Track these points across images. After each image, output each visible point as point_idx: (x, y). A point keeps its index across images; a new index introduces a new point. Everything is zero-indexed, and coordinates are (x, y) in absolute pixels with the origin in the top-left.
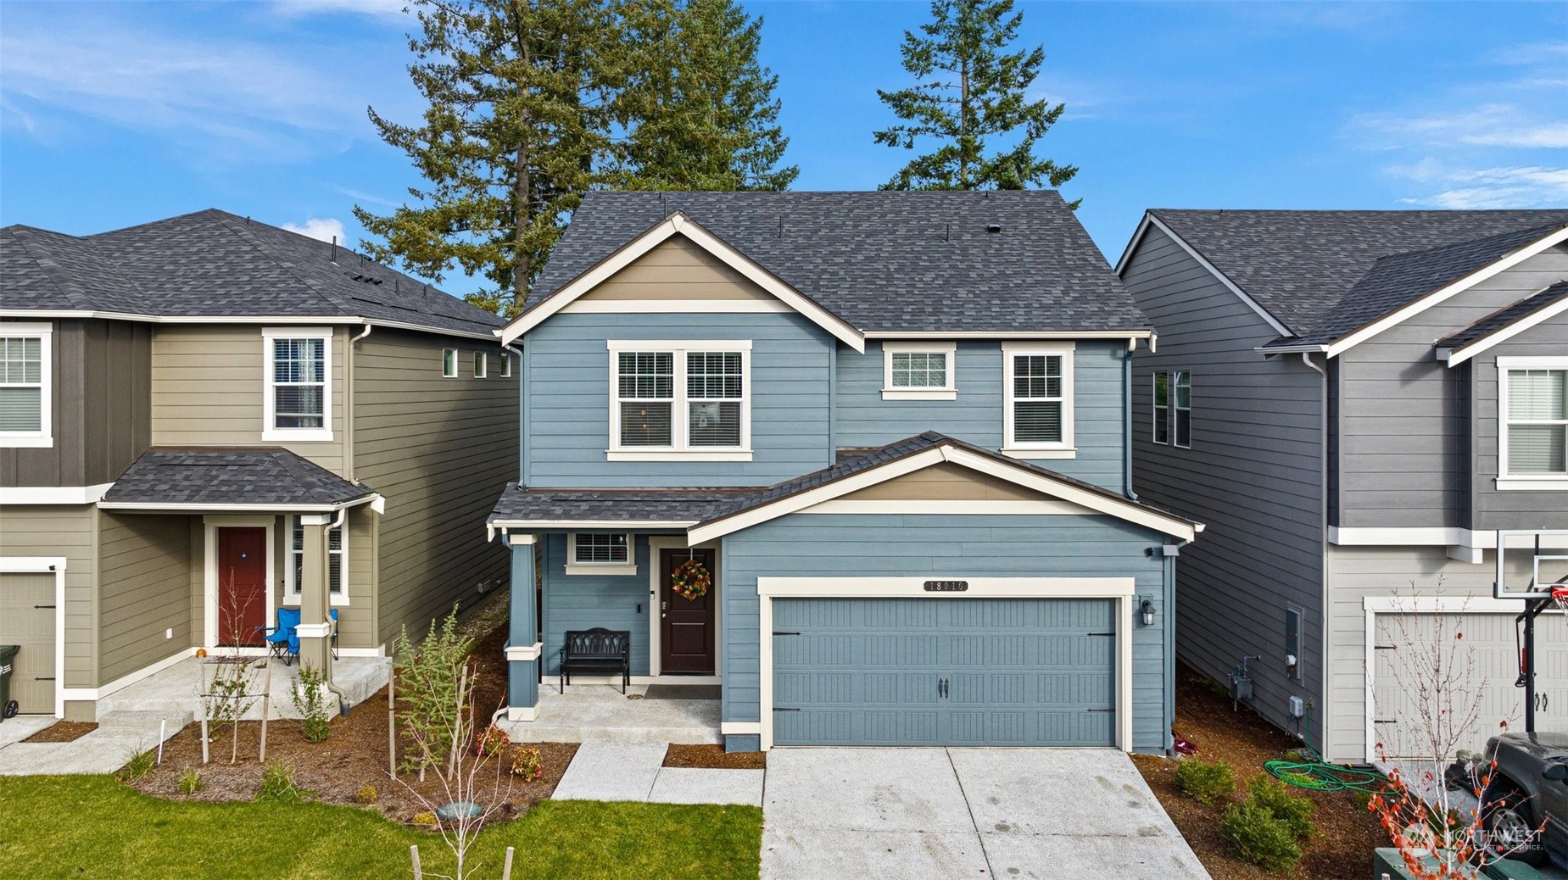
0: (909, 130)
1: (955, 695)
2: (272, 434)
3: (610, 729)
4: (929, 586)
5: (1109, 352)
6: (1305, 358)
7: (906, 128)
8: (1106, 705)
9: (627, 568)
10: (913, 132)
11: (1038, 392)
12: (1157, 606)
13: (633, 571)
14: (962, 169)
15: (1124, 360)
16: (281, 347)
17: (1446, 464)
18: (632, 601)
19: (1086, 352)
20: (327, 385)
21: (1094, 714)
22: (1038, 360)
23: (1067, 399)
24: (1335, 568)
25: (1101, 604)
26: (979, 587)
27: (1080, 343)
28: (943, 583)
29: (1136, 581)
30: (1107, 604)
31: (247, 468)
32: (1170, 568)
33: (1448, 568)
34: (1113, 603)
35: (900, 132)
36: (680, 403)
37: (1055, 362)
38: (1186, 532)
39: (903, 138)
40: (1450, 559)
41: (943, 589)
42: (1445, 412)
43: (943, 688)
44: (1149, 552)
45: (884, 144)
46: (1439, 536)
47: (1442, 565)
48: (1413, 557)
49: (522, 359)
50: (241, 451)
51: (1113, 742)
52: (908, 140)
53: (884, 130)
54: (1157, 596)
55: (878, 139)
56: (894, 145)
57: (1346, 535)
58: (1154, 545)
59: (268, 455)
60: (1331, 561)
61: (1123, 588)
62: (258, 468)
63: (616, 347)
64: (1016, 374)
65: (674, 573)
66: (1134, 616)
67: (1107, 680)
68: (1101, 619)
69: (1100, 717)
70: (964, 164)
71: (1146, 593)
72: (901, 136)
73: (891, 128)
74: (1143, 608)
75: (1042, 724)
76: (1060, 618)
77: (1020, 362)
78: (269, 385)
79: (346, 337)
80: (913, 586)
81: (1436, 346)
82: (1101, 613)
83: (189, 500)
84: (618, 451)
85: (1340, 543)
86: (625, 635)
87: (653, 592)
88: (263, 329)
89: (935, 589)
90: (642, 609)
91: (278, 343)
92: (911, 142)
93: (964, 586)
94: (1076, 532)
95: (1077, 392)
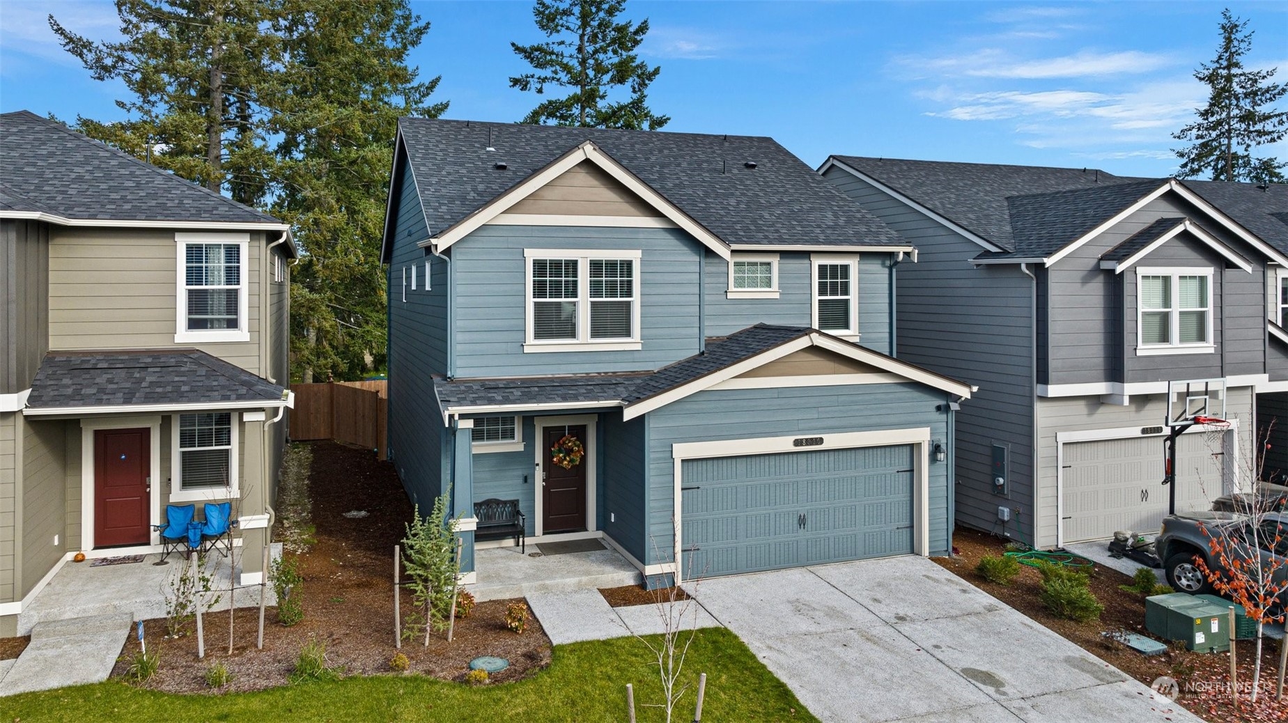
0: (539, 78)
1: (809, 526)
2: (185, 336)
3: (547, 582)
4: (797, 443)
5: (880, 262)
6: (1023, 267)
7: (536, 76)
8: (907, 523)
9: (515, 445)
10: (544, 80)
11: (834, 293)
12: (943, 447)
13: (521, 448)
14: (581, 114)
15: (890, 268)
16: (194, 252)
17: (1105, 340)
18: (519, 472)
19: (866, 262)
20: (244, 288)
21: (901, 530)
22: (834, 267)
23: (853, 297)
24: (1043, 415)
25: (905, 447)
26: (832, 441)
27: (863, 255)
28: (806, 439)
29: (931, 430)
30: (908, 448)
31: (170, 369)
32: (952, 418)
33: (1102, 410)
34: (913, 448)
35: (530, 79)
36: (584, 301)
37: (845, 268)
38: (964, 392)
39: (534, 85)
40: (1103, 403)
41: (807, 445)
42: (1104, 304)
43: (802, 521)
44: (939, 408)
45: (517, 88)
46: (1100, 388)
47: (1098, 408)
48: (1082, 403)
49: (449, 264)
50: (155, 354)
51: (913, 550)
52: (539, 86)
53: (518, 76)
54: (943, 441)
55: (512, 84)
56: (525, 90)
57: (1054, 390)
58: (942, 403)
59: (186, 356)
60: (1040, 409)
61: (922, 436)
62: (182, 369)
63: (532, 254)
64: (819, 278)
65: (553, 447)
66: (929, 455)
67: (908, 505)
68: (905, 460)
69: (905, 532)
70: (583, 108)
71: (936, 438)
72: (532, 83)
73: (524, 76)
74: (936, 449)
75: (867, 542)
76: (879, 461)
77: (822, 268)
78: (182, 289)
79: (263, 243)
80: (785, 444)
81: (1102, 259)
82: (905, 454)
83: (127, 401)
84: (534, 345)
85: (1049, 396)
86: (514, 503)
87: (538, 465)
88: (177, 234)
89: (802, 445)
90: (528, 479)
91: (190, 248)
92: (541, 87)
93: (820, 441)
94: (892, 396)
95: (861, 291)
